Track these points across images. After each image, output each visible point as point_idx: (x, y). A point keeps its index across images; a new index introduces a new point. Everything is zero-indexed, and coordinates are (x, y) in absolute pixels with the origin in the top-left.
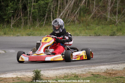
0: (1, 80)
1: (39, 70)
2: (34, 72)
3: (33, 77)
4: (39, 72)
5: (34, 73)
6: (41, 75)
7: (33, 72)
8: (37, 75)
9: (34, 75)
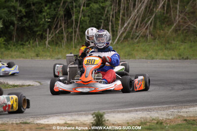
0: (42, 128)
1: (101, 112)
2: (94, 115)
3: (92, 123)
4: (102, 116)
5: (94, 117)
6: (104, 121)
7: (92, 115)
8: (99, 120)
9: (95, 120)
